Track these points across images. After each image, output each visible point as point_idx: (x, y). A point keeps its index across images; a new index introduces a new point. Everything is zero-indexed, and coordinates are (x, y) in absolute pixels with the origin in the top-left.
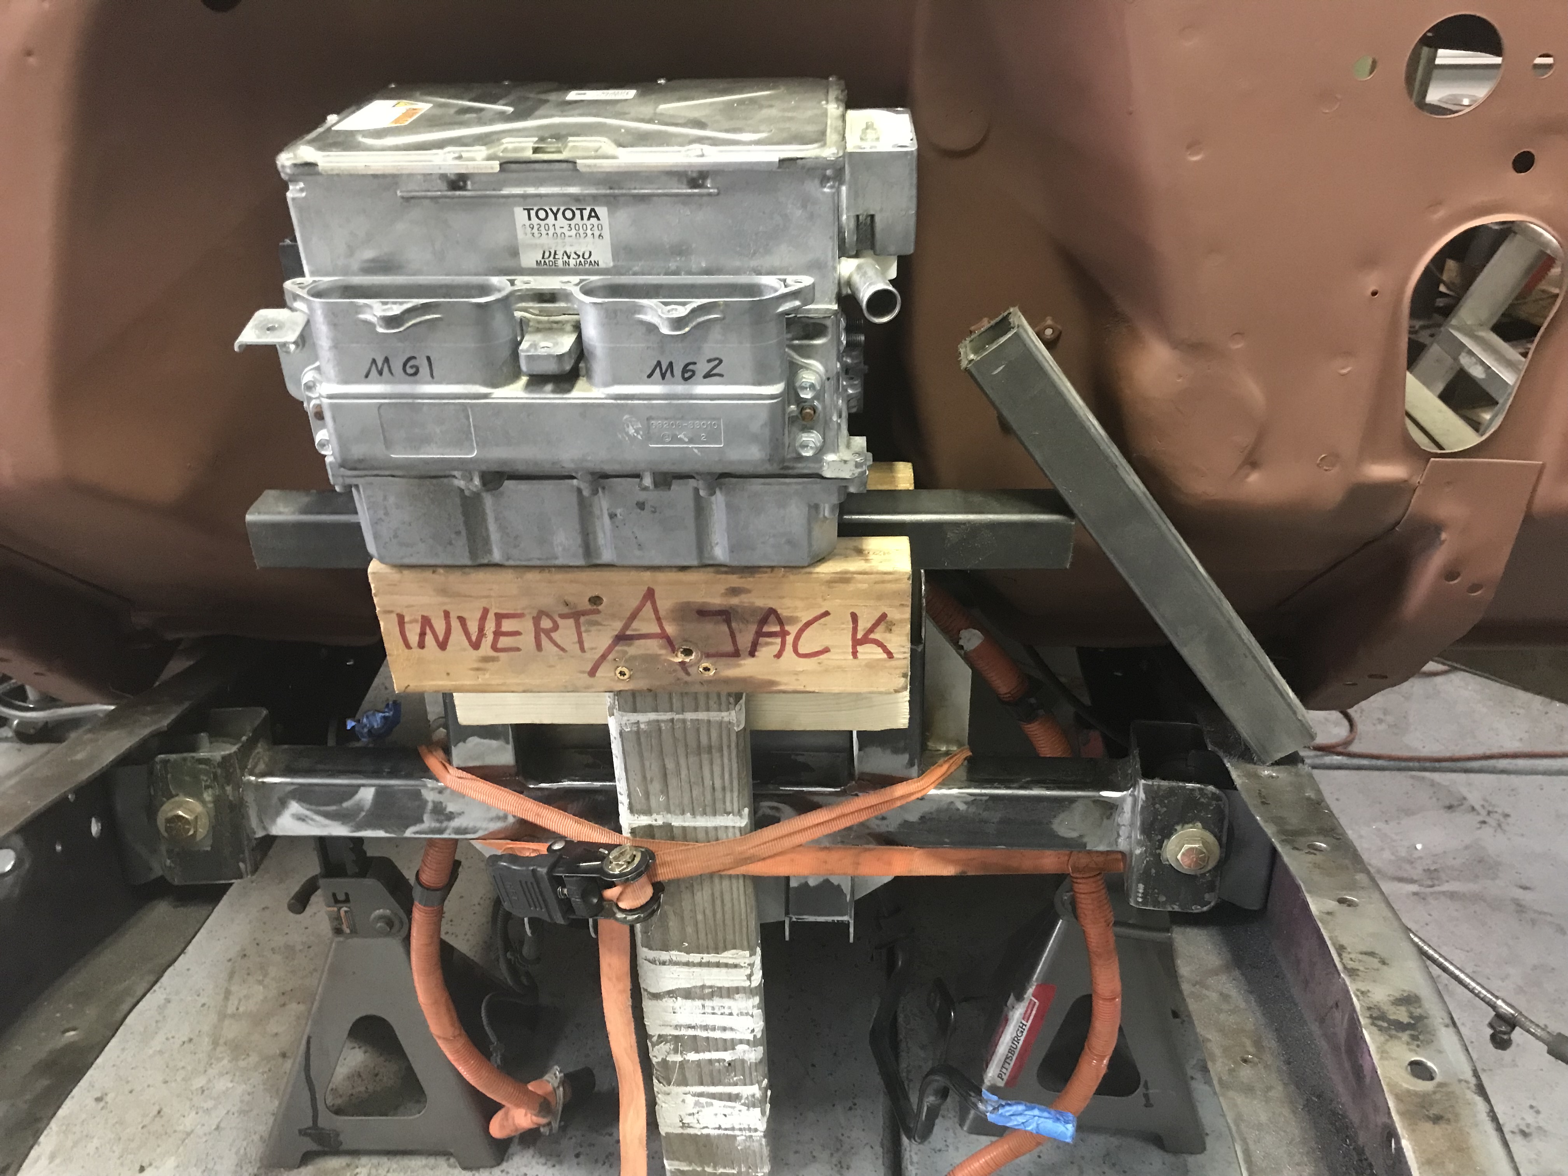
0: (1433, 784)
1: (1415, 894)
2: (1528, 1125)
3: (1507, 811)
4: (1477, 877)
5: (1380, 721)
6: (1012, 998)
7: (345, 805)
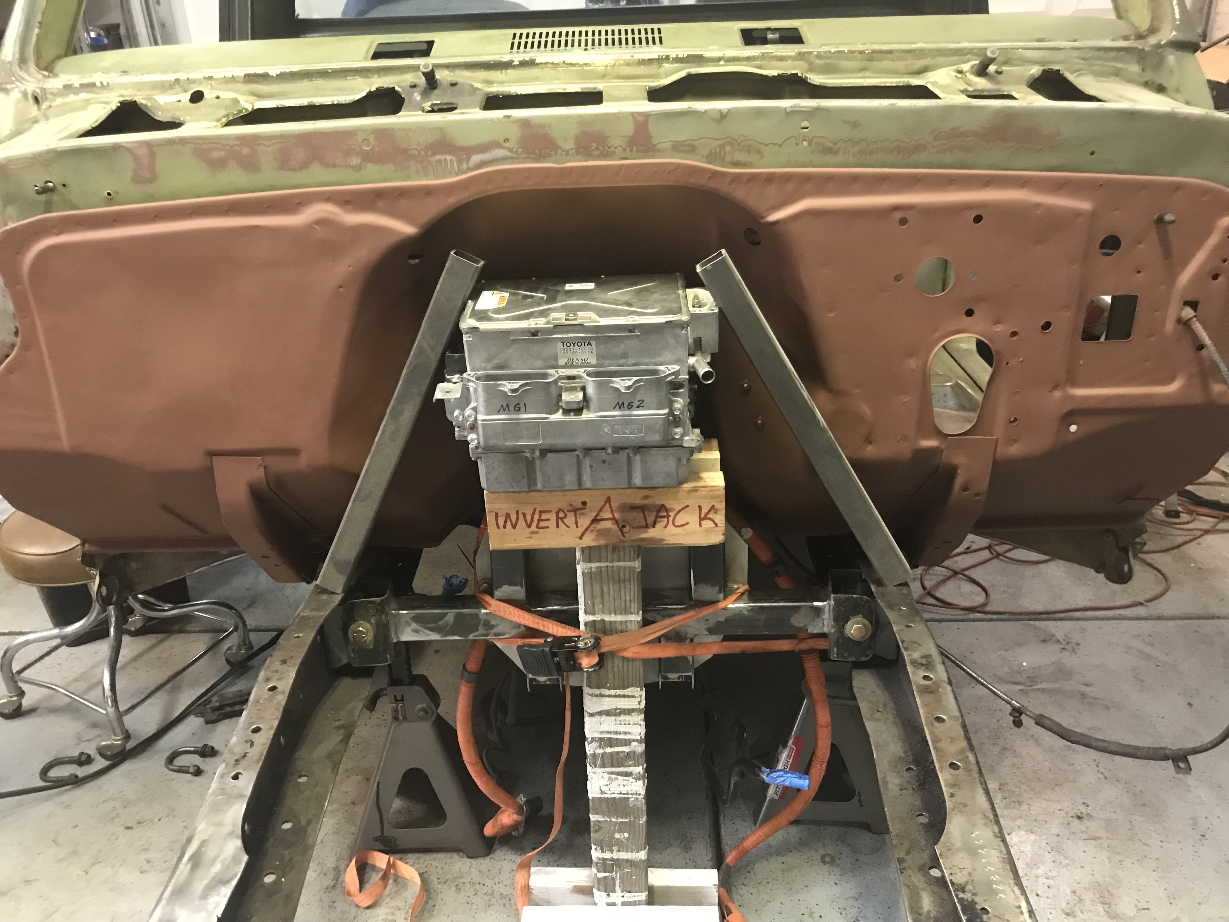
0: (1035, 628)
1: (1021, 690)
2: (1082, 813)
3: (1079, 642)
4: (1058, 679)
5: (1005, 592)
6: (781, 747)
7: (440, 623)
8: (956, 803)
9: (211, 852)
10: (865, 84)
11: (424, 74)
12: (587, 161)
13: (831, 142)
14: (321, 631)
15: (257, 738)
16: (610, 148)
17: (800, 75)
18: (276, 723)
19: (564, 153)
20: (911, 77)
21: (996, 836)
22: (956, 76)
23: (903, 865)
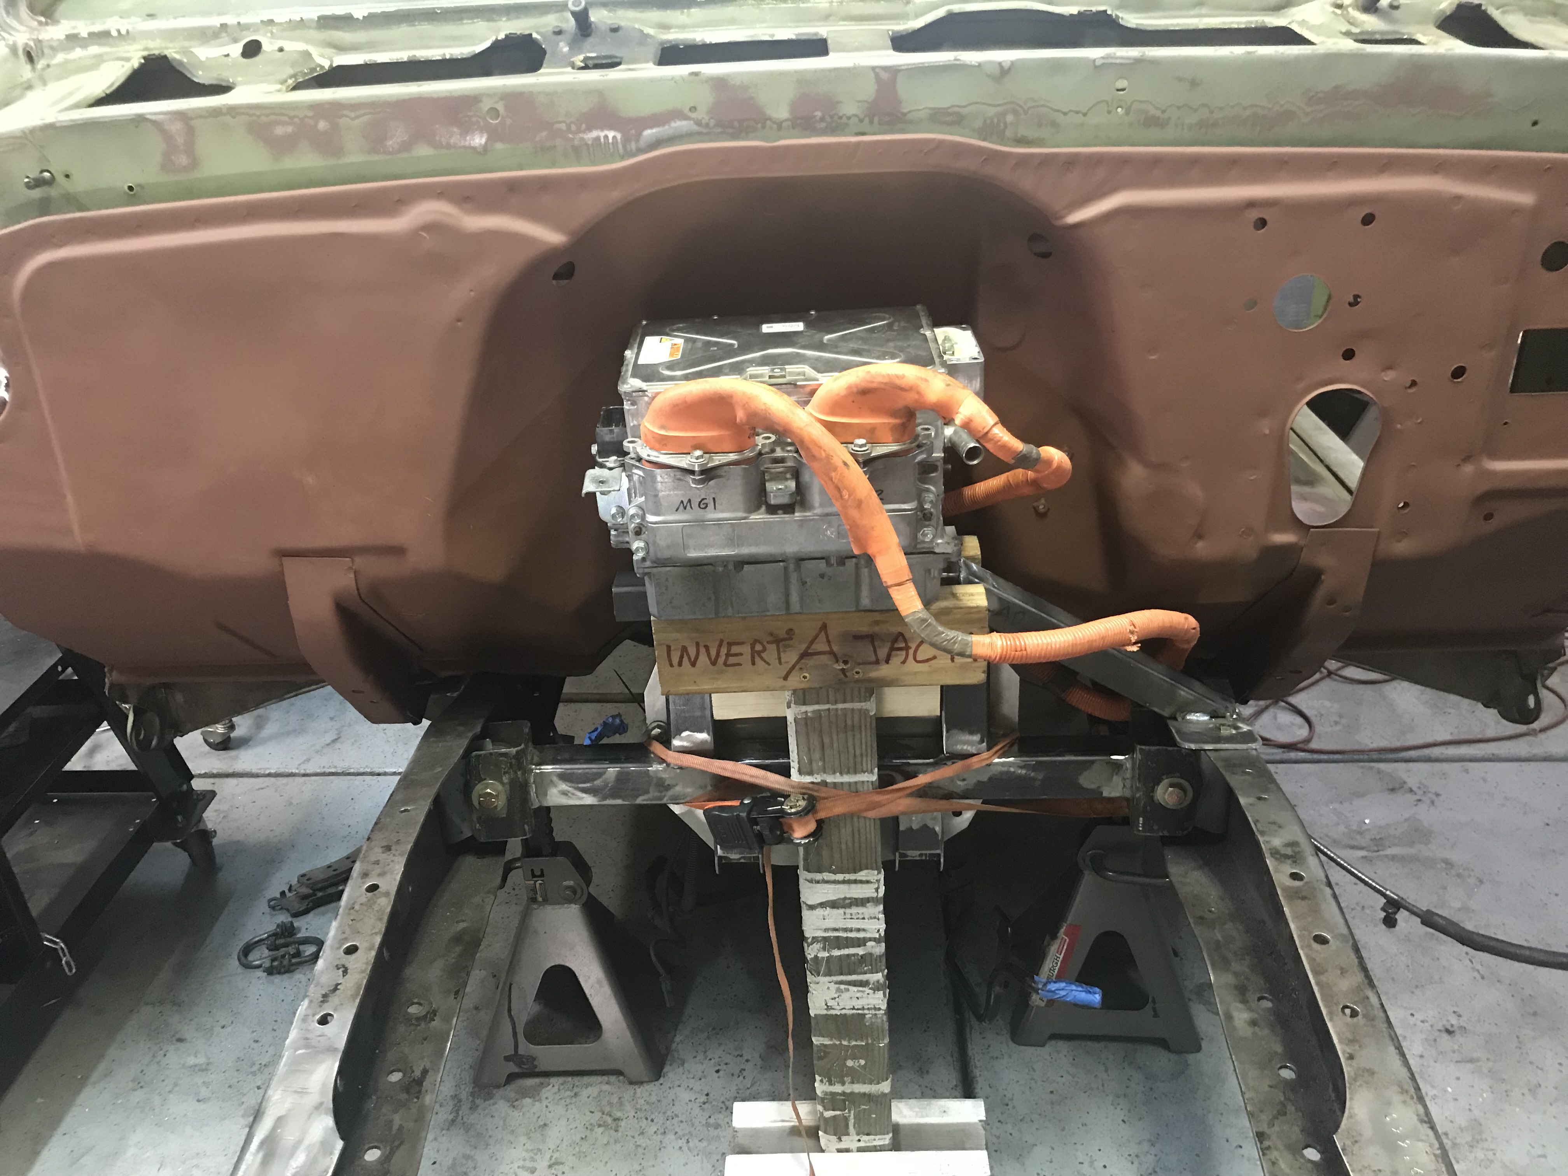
0: (1379, 772)
1: (1363, 857)
2: (1452, 1026)
3: (1439, 791)
4: (1413, 842)
5: (1336, 723)
7: (595, 782)
8: (1359, 1068)
9: (289, 1136)
10: (1201, 27)
11: (574, 14)
12: (809, 137)
13: (1157, 109)
14: (437, 802)
15: (352, 961)
16: (840, 118)
17: (1109, 12)
18: (378, 940)
19: (775, 126)
20: (1268, 15)
21: (1422, 1121)
22: (1334, 12)
23: (1266, 1143)
